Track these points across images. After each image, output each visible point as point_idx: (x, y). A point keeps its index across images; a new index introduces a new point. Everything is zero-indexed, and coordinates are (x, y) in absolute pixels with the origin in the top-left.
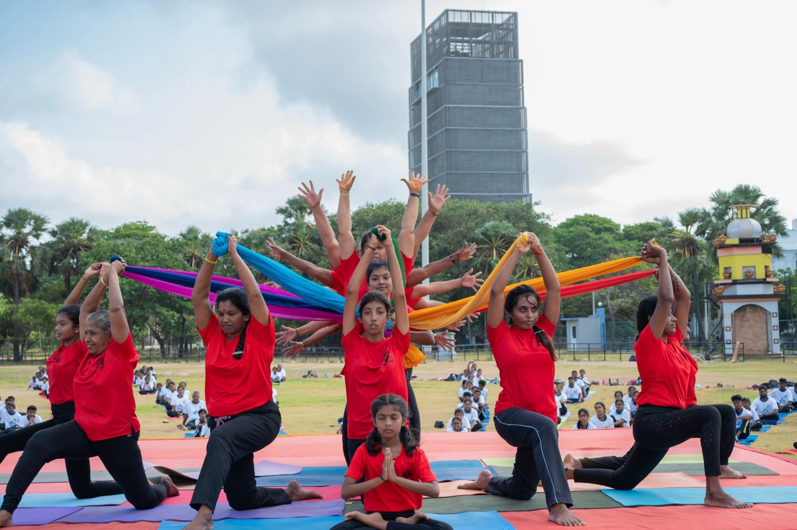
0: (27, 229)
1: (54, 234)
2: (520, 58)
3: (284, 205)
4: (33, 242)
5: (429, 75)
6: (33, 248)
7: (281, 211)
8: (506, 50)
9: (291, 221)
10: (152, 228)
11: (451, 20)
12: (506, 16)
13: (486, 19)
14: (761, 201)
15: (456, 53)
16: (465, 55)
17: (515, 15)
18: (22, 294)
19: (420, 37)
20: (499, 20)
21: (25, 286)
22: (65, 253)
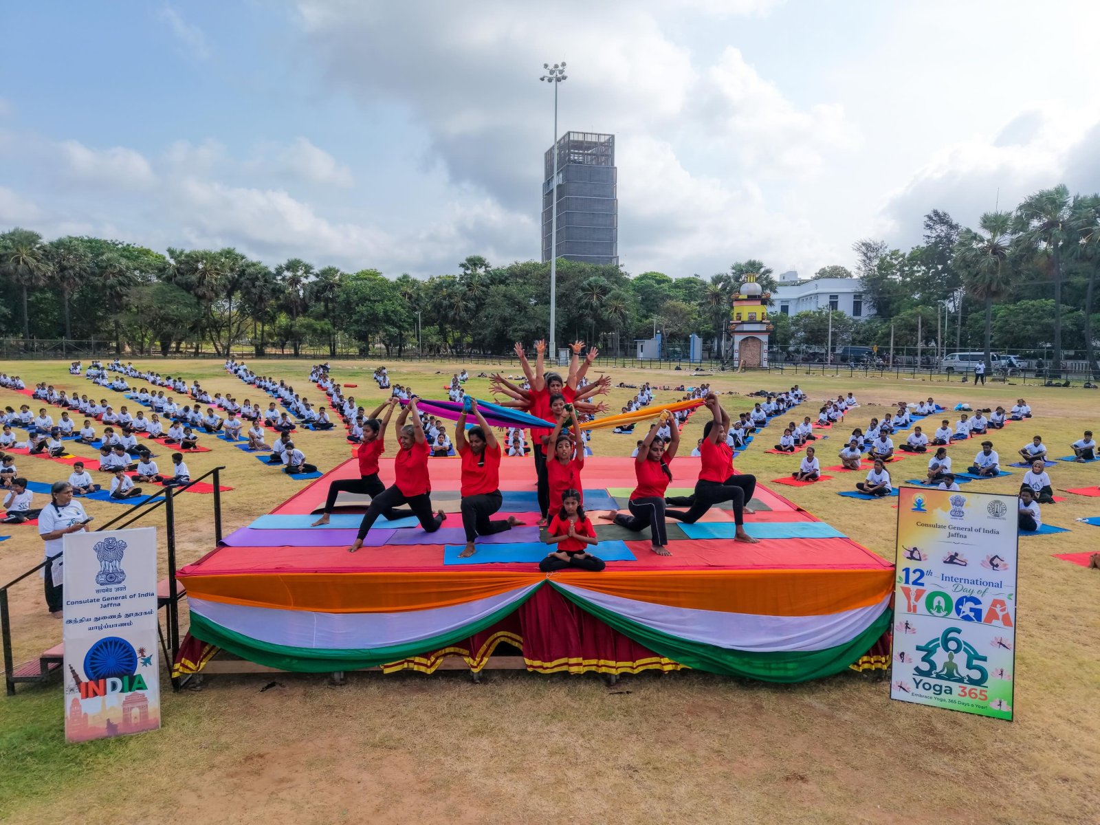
0: (299, 273)
1: (317, 276)
2: (615, 166)
3: (464, 262)
4: (304, 281)
5: (558, 173)
6: (304, 284)
7: (462, 265)
8: (607, 159)
9: (469, 272)
10: (380, 274)
11: (572, 138)
12: (607, 137)
13: (594, 139)
14: (762, 270)
15: (574, 161)
16: (580, 163)
17: (613, 137)
18: (298, 315)
19: (553, 148)
20: (603, 139)
21: (300, 309)
22: (324, 289)
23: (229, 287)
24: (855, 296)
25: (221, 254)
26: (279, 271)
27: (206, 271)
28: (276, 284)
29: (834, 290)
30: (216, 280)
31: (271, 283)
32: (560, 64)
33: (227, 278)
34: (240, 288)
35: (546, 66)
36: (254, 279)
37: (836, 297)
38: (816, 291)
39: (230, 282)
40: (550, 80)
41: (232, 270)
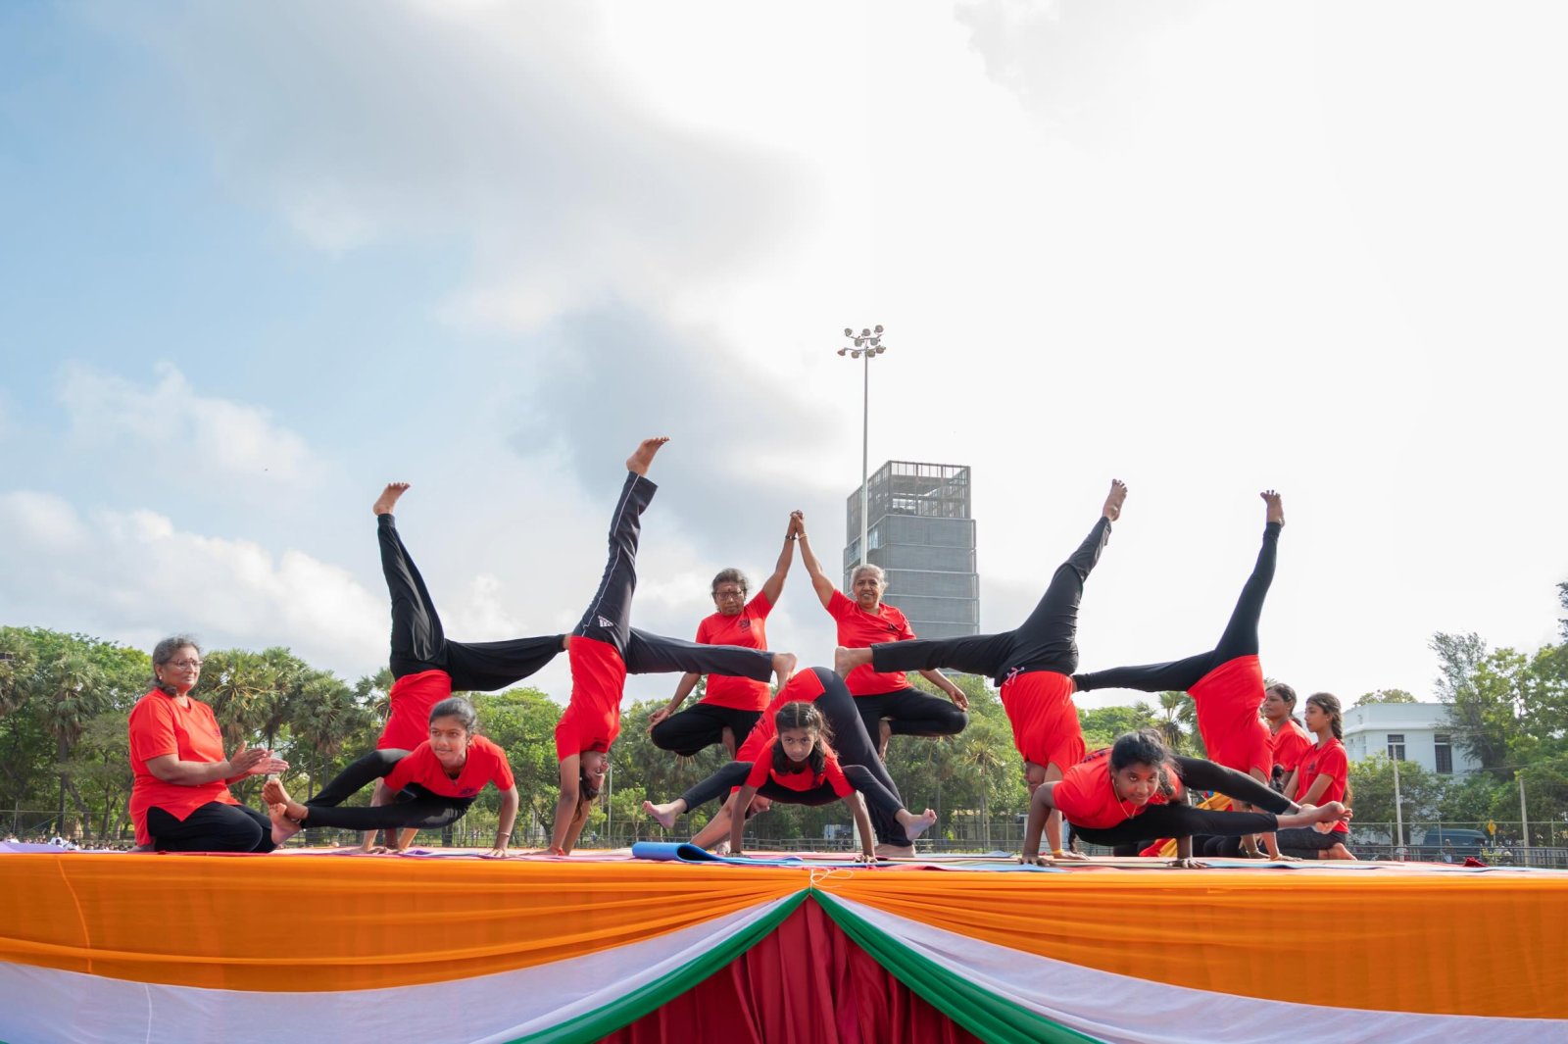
2: (973, 517)
5: (869, 533)
8: (957, 510)
10: (542, 696)
11: (894, 472)
12: (957, 471)
13: (934, 473)
15: (900, 511)
16: (909, 512)
17: (967, 469)
19: (860, 489)
20: (949, 474)
23: (271, 715)
24: (1437, 738)
25: (264, 658)
26: (364, 687)
27: (234, 686)
28: (356, 711)
29: (1396, 725)
30: (248, 702)
31: (347, 709)
32: (872, 329)
33: (269, 699)
34: (290, 718)
35: (848, 332)
36: (315, 701)
37: (1401, 738)
38: (1361, 727)
39: (273, 707)
40: (855, 355)
41: (280, 686)
